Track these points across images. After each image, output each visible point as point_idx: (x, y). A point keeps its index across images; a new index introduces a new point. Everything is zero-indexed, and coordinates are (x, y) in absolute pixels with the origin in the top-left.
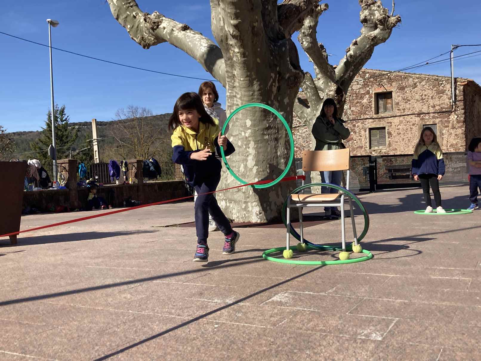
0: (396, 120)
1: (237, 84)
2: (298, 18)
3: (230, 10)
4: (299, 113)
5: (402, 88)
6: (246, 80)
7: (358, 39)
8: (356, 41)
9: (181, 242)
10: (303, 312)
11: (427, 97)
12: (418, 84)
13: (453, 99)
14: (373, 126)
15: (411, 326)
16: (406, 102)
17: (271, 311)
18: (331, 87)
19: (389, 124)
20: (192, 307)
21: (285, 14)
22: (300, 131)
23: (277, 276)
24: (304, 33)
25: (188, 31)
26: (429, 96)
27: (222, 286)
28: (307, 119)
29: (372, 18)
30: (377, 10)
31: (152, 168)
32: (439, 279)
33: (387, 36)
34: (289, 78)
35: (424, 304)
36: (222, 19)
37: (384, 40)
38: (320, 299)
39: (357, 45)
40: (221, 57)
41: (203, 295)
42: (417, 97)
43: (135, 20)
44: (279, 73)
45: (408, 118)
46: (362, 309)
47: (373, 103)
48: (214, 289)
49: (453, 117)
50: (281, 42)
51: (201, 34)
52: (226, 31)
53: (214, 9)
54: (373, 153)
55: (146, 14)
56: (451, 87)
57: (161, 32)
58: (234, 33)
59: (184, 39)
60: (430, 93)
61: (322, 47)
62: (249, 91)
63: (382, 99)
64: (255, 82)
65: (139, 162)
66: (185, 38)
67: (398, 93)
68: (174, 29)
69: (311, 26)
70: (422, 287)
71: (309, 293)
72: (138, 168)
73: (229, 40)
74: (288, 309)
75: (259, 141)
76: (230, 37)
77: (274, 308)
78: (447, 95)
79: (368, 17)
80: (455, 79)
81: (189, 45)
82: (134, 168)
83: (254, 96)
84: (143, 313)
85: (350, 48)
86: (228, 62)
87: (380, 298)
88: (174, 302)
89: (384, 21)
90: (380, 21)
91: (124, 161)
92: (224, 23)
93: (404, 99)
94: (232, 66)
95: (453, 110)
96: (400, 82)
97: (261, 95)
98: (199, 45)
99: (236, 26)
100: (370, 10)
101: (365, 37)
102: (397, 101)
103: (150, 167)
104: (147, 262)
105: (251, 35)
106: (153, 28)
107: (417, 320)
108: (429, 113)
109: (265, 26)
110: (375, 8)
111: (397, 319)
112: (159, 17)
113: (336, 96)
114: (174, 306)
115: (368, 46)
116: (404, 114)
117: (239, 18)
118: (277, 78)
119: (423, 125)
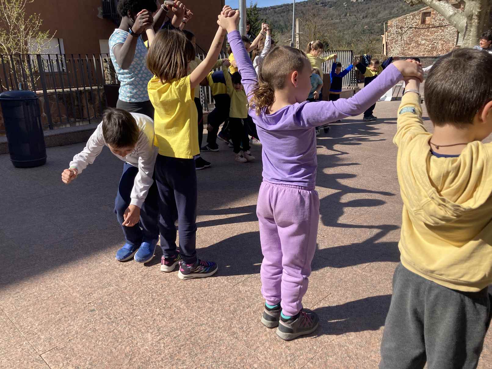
1: (471, 34)
22: (449, 29)
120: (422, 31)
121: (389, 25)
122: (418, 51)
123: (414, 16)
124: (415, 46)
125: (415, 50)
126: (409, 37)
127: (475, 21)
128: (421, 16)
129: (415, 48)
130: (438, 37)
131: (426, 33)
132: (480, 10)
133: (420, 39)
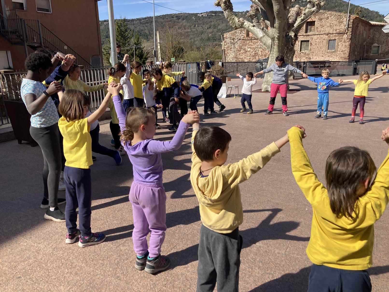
0: (315, 37)
3: (277, 31)
5: (321, 19)
12: (329, 17)
13: (347, 27)
14: (303, 39)
16: (322, 27)
19: (312, 39)
26: (334, 24)
33: (318, 11)
36: (274, 33)
42: (328, 25)
45: (322, 36)
49: (345, 36)
54: (302, 54)
56: (347, 20)
57: (244, 26)
58: (277, 37)
60: (335, 22)
63: (309, 25)
66: (254, 29)
67: (318, 22)
68: (250, 26)
78: (344, 24)
80: (349, 16)
89: (318, 5)
93: (321, 25)
95: (346, 32)
96: (320, 16)
101: (309, 11)
102: (317, 26)
106: (241, 24)
108: (333, 34)
112: (243, 20)
116: (320, 34)
119: (329, 40)
120: (248, 42)
121: (225, 37)
122: (246, 56)
123: (241, 31)
124: (244, 52)
125: (244, 55)
126: (239, 46)
127: (276, 42)
128: (246, 31)
129: (244, 54)
130: (258, 46)
131: (250, 43)
132: (279, 35)
133: (246, 47)
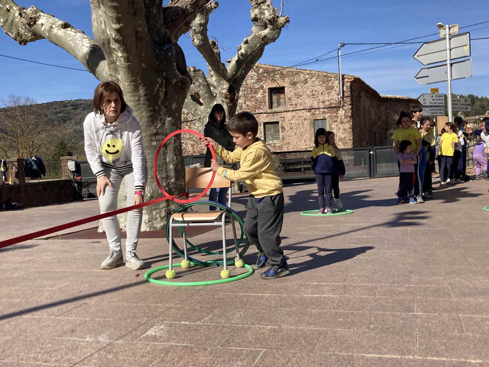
0: (289, 115)
2: (185, 21)
3: (112, 14)
4: (193, 110)
5: (294, 84)
6: (131, 85)
7: (249, 38)
8: (247, 40)
9: (60, 261)
10: (175, 348)
11: (317, 92)
12: (308, 80)
13: (341, 95)
14: (268, 120)
15: (276, 358)
16: (298, 98)
17: (143, 349)
18: (224, 85)
19: (283, 119)
20: (61, 349)
21: (171, 17)
23: (157, 303)
24: (194, 30)
25: (69, 29)
26: (319, 92)
27: (97, 319)
28: (200, 117)
29: (262, 17)
30: (266, 9)
31: (35, 167)
32: (310, 297)
33: (276, 36)
34: (176, 83)
35: (292, 330)
36: (103, 22)
37: (274, 40)
38: (195, 330)
39: (248, 43)
40: (104, 59)
41: (75, 333)
42: (308, 93)
43: (9, 14)
44: (166, 78)
45: (300, 113)
46: (233, 340)
47: (267, 98)
48: (88, 323)
49: (341, 112)
50: (167, 46)
51: (83, 32)
52: (108, 34)
53: (95, 11)
55: (22, 8)
56: (339, 84)
57: (39, 28)
58: (117, 37)
59: (64, 38)
60: (320, 89)
61: (214, 43)
62: (135, 96)
63: (275, 94)
64: (141, 87)
65: (20, 161)
66: (66, 35)
67: (291, 89)
68: (54, 26)
69: (201, 23)
70: (294, 308)
71: (185, 323)
72: (19, 168)
73: (111, 43)
74: (161, 345)
75: (146, 147)
76: (112, 41)
77: (148, 345)
78: (336, 91)
79: (259, 16)
80: (343, 76)
81: (70, 44)
82: (14, 167)
83: (140, 101)
84: (6, 361)
85: (241, 47)
86: (112, 66)
87: (252, 324)
88: (43, 344)
89: (274, 21)
90: (270, 21)
91: (3, 160)
92: (105, 26)
93: (296, 95)
94: (116, 70)
95: (341, 105)
96: (292, 78)
97: (147, 100)
98: (81, 44)
99: (118, 31)
100: (260, 9)
101: (255, 37)
102: (289, 96)
103: (32, 166)
104: (19, 290)
105: (135, 39)
106: (30, 23)
107: (282, 350)
108: (319, 108)
109: (150, 29)
110: (265, 7)
111: (265, 350)
112: (36, 12)
113: (229, 95)
114: (42, 349)
115: (258, 45)
116: (296, 109)
117: (121, 23)
118: (164, 84)
119: (314, 120)
